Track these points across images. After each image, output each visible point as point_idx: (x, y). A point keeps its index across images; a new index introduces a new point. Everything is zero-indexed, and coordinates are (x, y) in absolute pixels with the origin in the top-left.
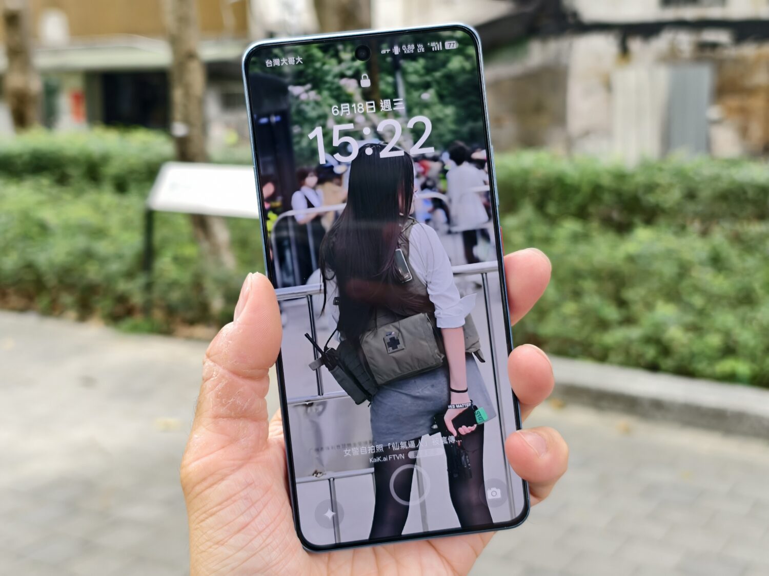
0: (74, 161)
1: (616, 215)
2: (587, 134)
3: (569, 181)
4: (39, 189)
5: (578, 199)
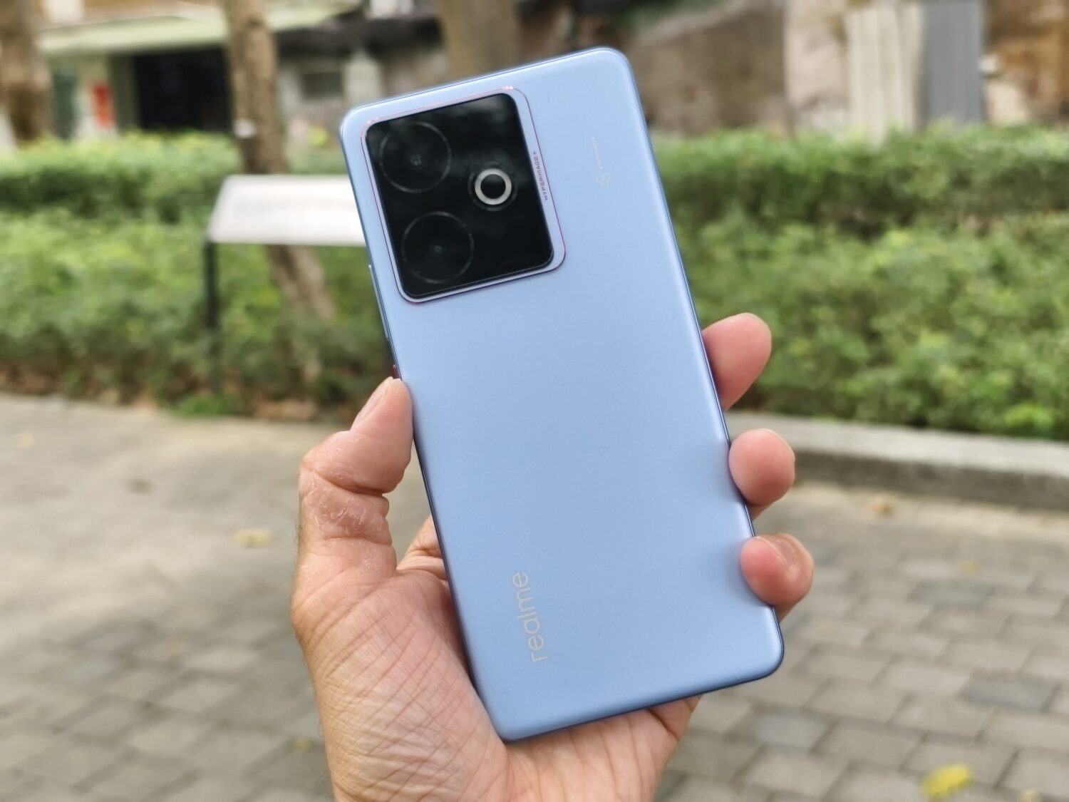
0: (101, 182)
1: (859, 215)
2: (814, 102)
3: (791, 169)
4: (54, 224)
5: (806, 195)
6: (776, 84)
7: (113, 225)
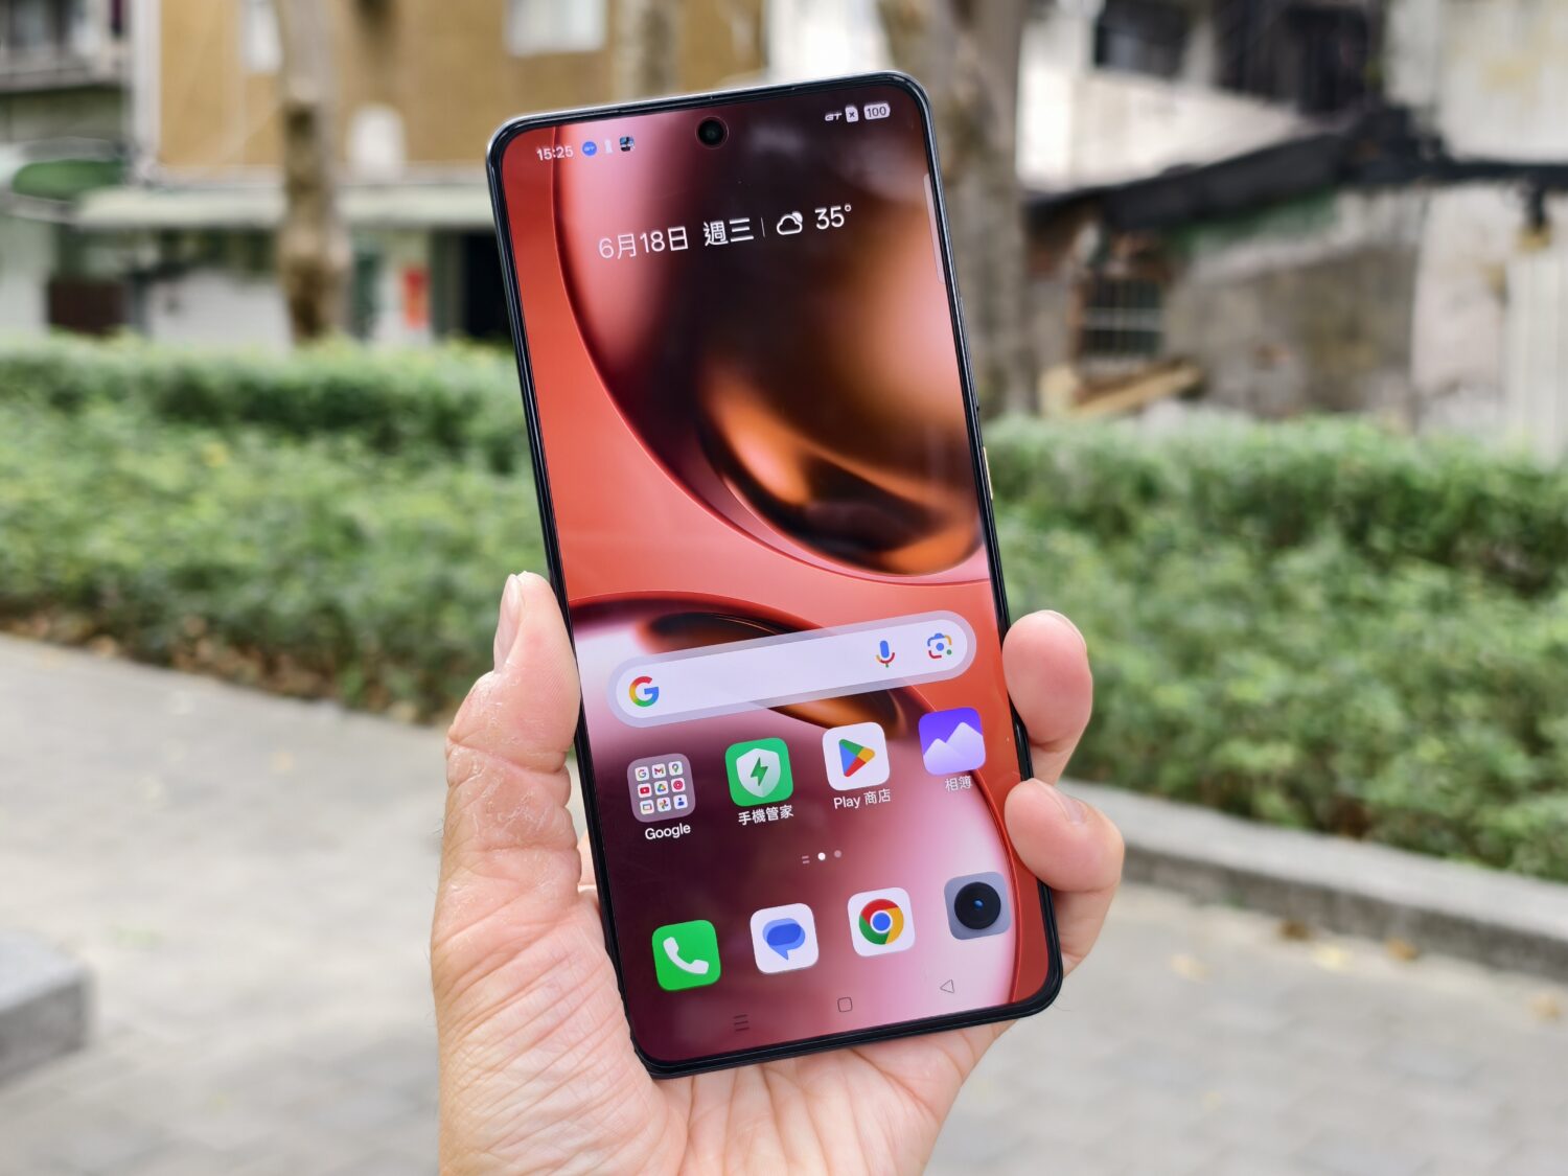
1: (1512, 560)
2: (1451, 388)
4: (338, 457)
5: (1440, 521)
6: (1398, 357)
7: (418, 468)
